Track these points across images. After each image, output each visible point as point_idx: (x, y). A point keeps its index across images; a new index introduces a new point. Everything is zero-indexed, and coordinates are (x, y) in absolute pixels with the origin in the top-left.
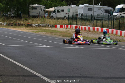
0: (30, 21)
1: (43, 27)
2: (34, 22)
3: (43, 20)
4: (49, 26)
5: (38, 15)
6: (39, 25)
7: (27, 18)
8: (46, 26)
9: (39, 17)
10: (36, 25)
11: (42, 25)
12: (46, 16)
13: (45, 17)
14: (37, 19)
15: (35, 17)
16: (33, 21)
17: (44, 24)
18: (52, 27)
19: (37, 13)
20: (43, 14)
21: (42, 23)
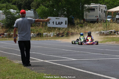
1: (106, 35)
3: (106, 25)
4: (115, 32)
6: (101, 32)
7: (81, 24)
8: (111, 33)
9: (100, 22)
12: (109, 19)
14: (97, 24)
16: (92, 28)
17: (108, 31)
19: (96, 17)
20: (105, 17)
21: (105, 29)
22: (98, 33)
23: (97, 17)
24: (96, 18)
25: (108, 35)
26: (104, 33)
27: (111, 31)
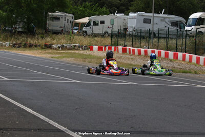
0: (48, 39)
1: (70, 49)
2: (55, 41)
3: (70, 38)
4: (79, 47)
5: (62, 30)
6: (63, 46)
7: (42, 34)
8: (74, 48)
9: (64, 34)
12: (75, 31)
13: (73, 33)
14: (60, 36)
15: (56, 33)
16: (54, 39)
17: (72, 45)
18: (85, 49)
19: (60, 27)
20: (71, 28)
21: (69, 43)
22: (60, 46)
26: (66, 47)
27: (75, 45)
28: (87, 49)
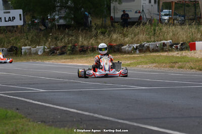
1: (154, 51)
3: (155, 30)
4: (171, 46)
5: (140, 16)
7: (105, 27)
8: (163, 48)
9: (144, 24)
10: (135, 46)
11: (151, 45)
13: (161, 21)
17: (158, 44)
18: (182, 49)
19: (136, 12)
20: (157, 13)
21: (153, 39)
22: (137, 47)
23: (139, 12)
24: (138, 15)
25: (157, 51)
26: (148, 47)
27: (164, 43)
28: (187, 49)
